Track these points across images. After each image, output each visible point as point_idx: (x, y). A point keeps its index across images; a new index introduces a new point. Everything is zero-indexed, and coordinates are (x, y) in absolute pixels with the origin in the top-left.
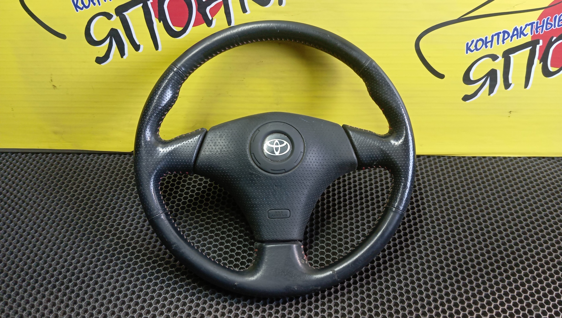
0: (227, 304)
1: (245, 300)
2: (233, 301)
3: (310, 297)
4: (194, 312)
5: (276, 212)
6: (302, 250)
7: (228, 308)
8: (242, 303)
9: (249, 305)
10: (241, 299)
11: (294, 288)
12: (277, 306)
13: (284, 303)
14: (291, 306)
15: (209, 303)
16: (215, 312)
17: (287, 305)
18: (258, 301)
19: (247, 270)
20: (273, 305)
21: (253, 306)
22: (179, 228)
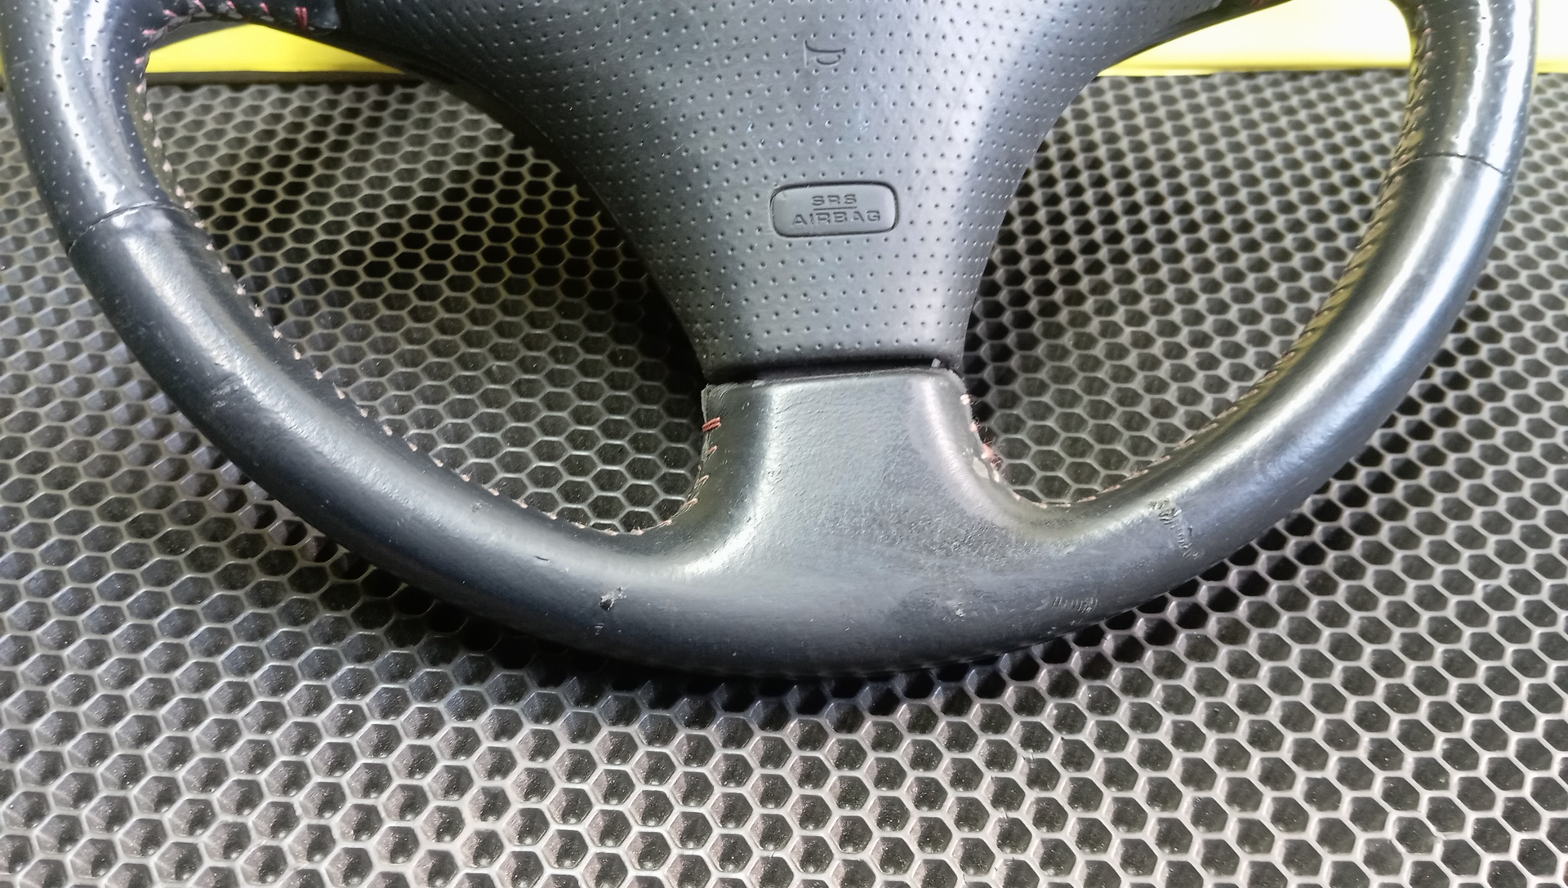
0: (558, 727)
1: (664, 701)
2: (595, 711)
3: (1025, 670)
4: (364, 777)
5: (818, 199)
6: (969, 412)
7: (565, 746)
8: (645, 716)
9: (690, 724)
10: (642, 696)
11: (948, 612)
12: (849, 723)
13: (885, 705)
14: (923, 722)
15: (451, 724)
16: (491, 774)
17: (902, 714)
18: (737, 704)
19: (667, 528)
20: (826, 719)
21: (713, 733)
22: (301, 350)
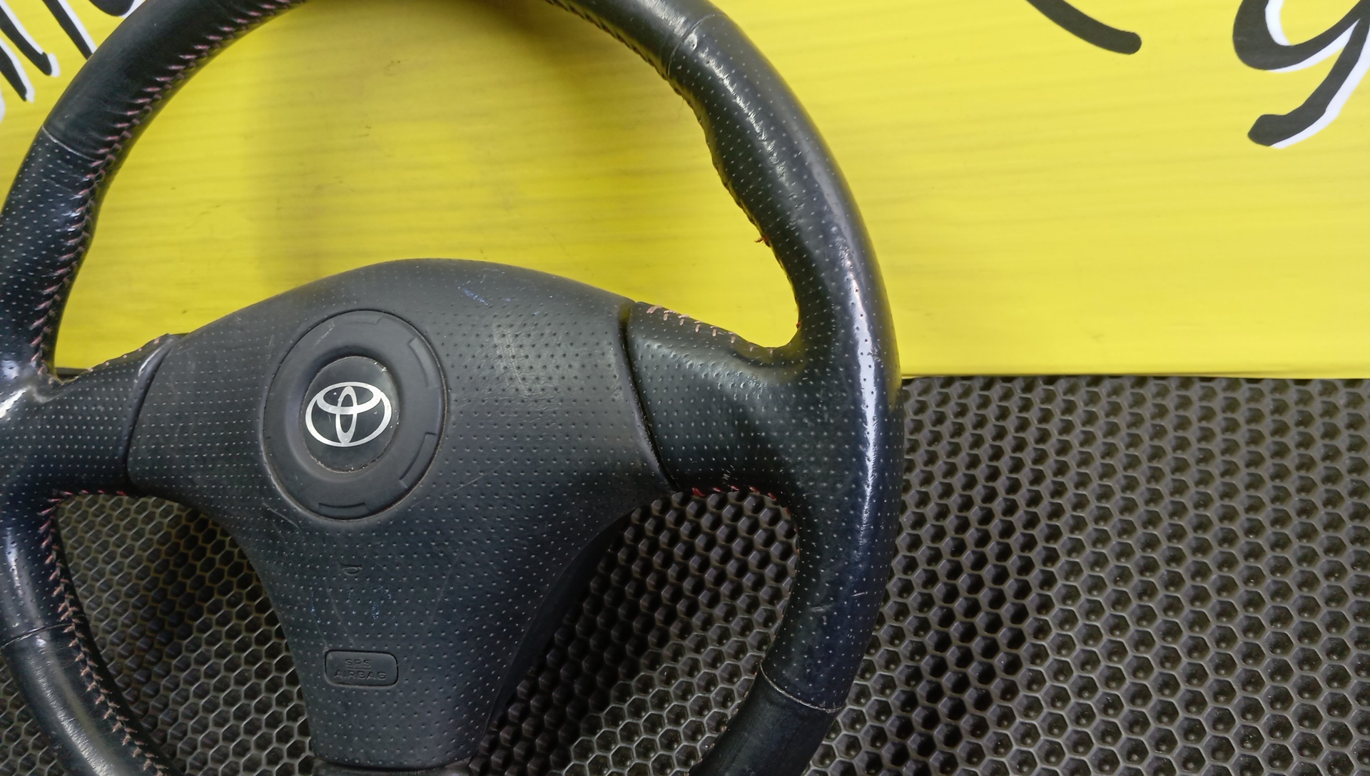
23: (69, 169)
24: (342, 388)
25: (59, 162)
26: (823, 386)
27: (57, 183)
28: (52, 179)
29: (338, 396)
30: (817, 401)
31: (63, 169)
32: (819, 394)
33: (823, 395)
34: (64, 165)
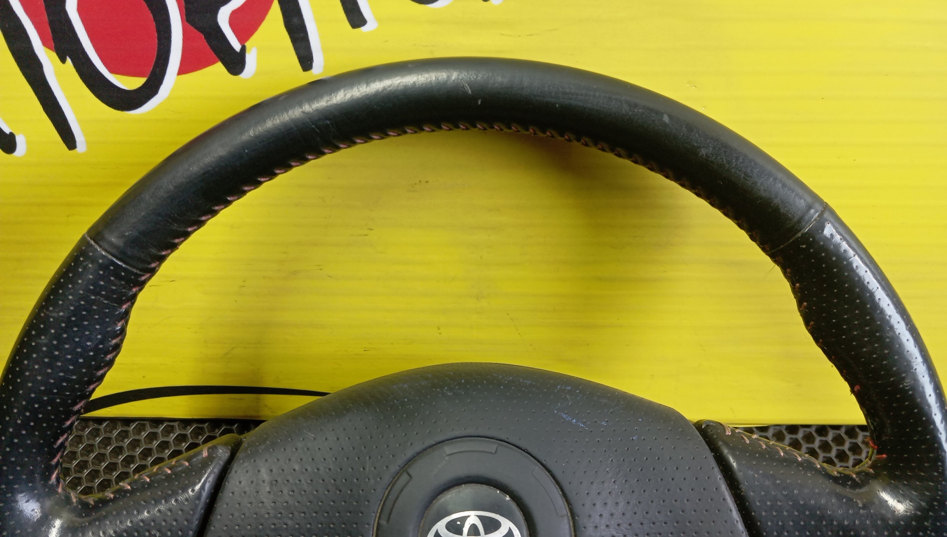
23: (121, 285)
24: (466, 518)
25: (112, 278)
26: (931, 516)
27: (106, 300)
28: (102, 296)
29: (462, 526)
30: (926, 529)
31: (115, 285)
32: (927, 522)
33: (932, 524)
34: (117, 282)
